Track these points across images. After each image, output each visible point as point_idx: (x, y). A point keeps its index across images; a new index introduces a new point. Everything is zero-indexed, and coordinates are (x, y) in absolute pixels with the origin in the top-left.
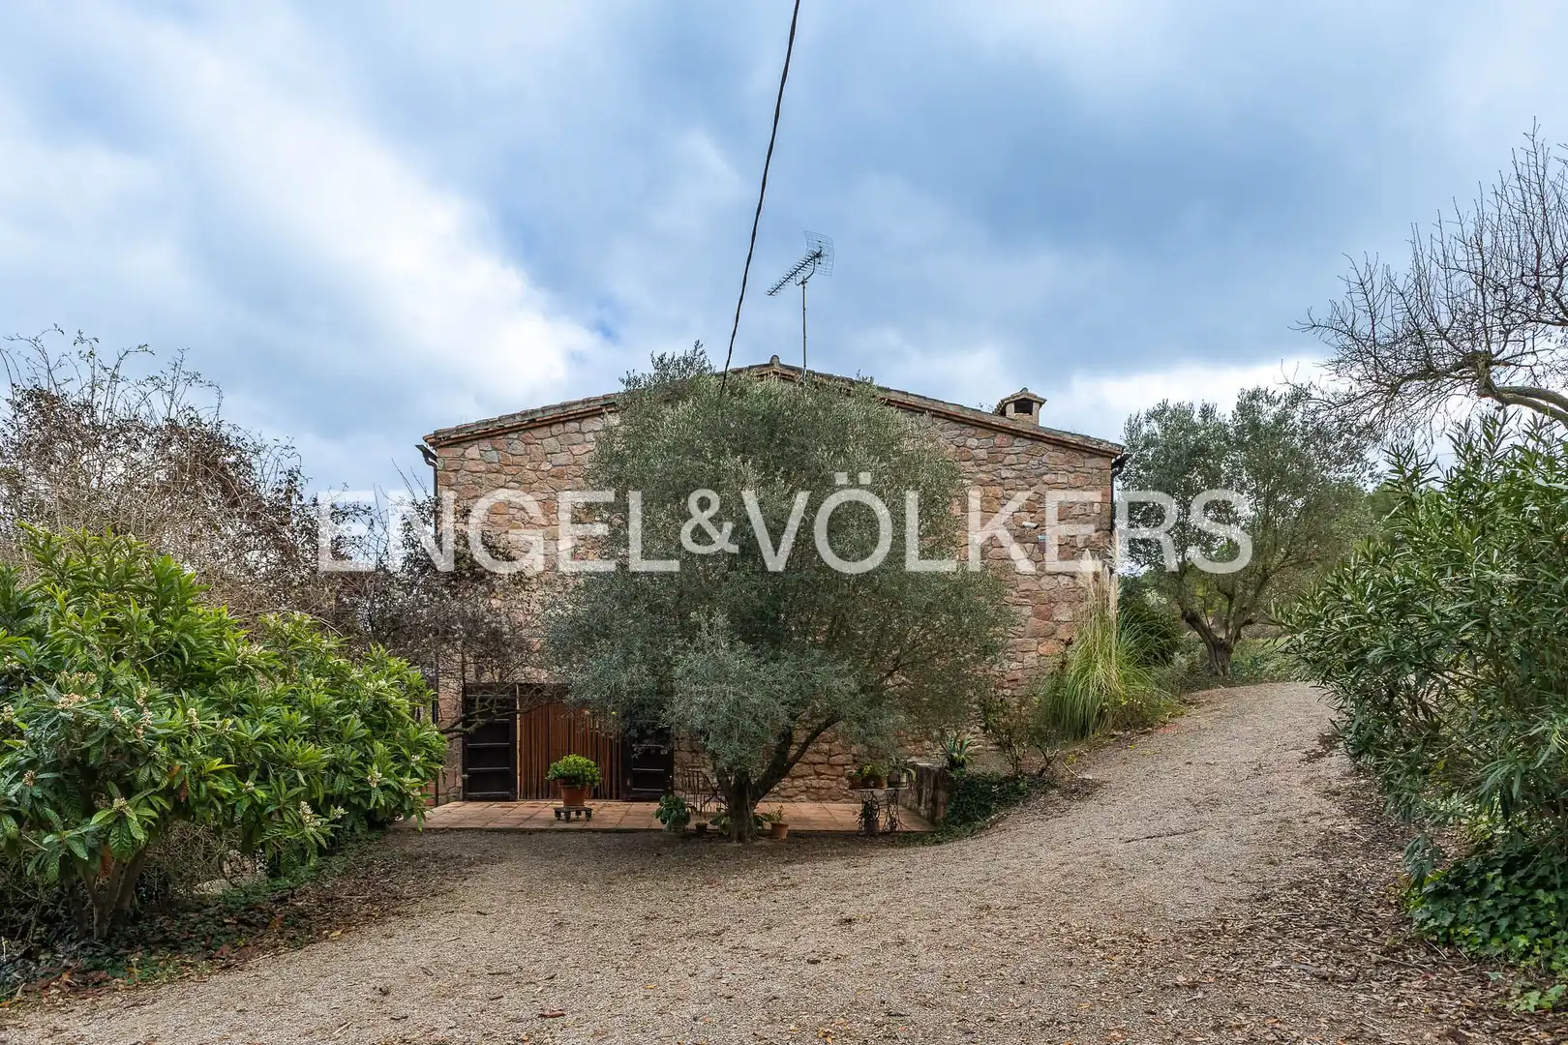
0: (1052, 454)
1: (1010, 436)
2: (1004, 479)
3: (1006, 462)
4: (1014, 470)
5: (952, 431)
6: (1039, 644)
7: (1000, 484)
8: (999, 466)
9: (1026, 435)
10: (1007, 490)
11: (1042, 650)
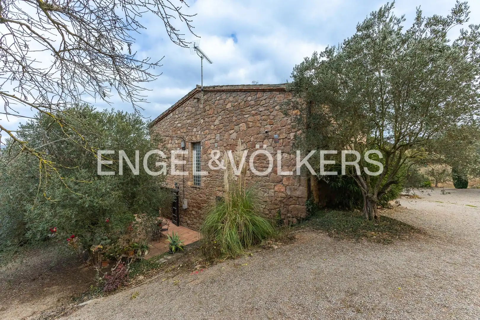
0: (278, 96)
1: (262, 92)
2: (261, 111)
3: (261, 104)
4: (264, 107)
5: (242, 96)
6: (274, 186)
7: (259, 114)
8: (258, 106)
9: (267, 90)
10: (262, 116)
11: (276, 188)
